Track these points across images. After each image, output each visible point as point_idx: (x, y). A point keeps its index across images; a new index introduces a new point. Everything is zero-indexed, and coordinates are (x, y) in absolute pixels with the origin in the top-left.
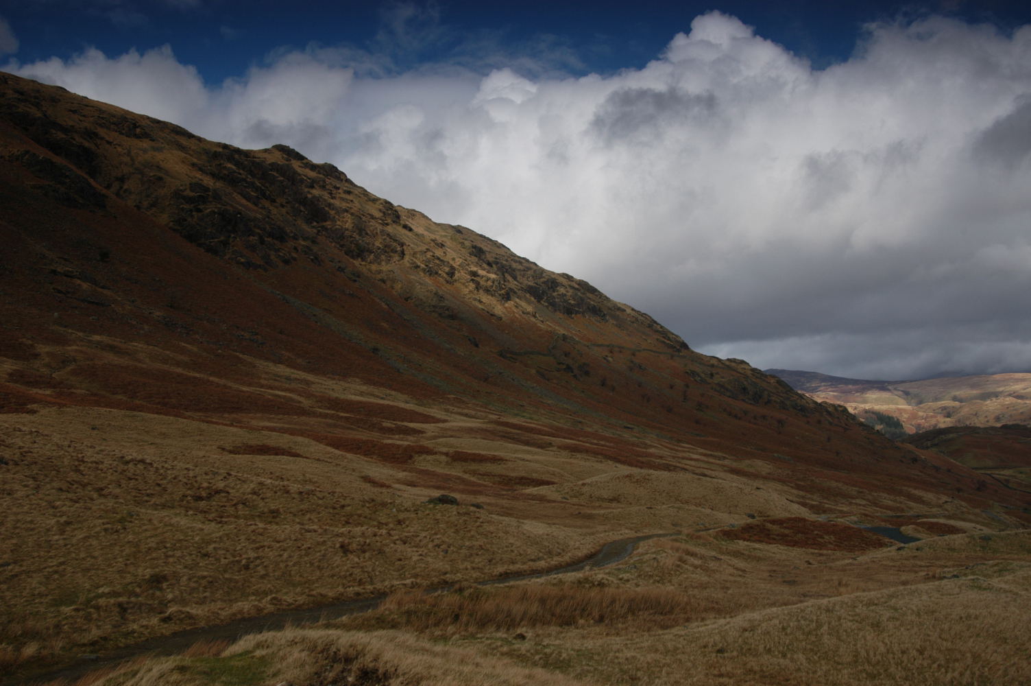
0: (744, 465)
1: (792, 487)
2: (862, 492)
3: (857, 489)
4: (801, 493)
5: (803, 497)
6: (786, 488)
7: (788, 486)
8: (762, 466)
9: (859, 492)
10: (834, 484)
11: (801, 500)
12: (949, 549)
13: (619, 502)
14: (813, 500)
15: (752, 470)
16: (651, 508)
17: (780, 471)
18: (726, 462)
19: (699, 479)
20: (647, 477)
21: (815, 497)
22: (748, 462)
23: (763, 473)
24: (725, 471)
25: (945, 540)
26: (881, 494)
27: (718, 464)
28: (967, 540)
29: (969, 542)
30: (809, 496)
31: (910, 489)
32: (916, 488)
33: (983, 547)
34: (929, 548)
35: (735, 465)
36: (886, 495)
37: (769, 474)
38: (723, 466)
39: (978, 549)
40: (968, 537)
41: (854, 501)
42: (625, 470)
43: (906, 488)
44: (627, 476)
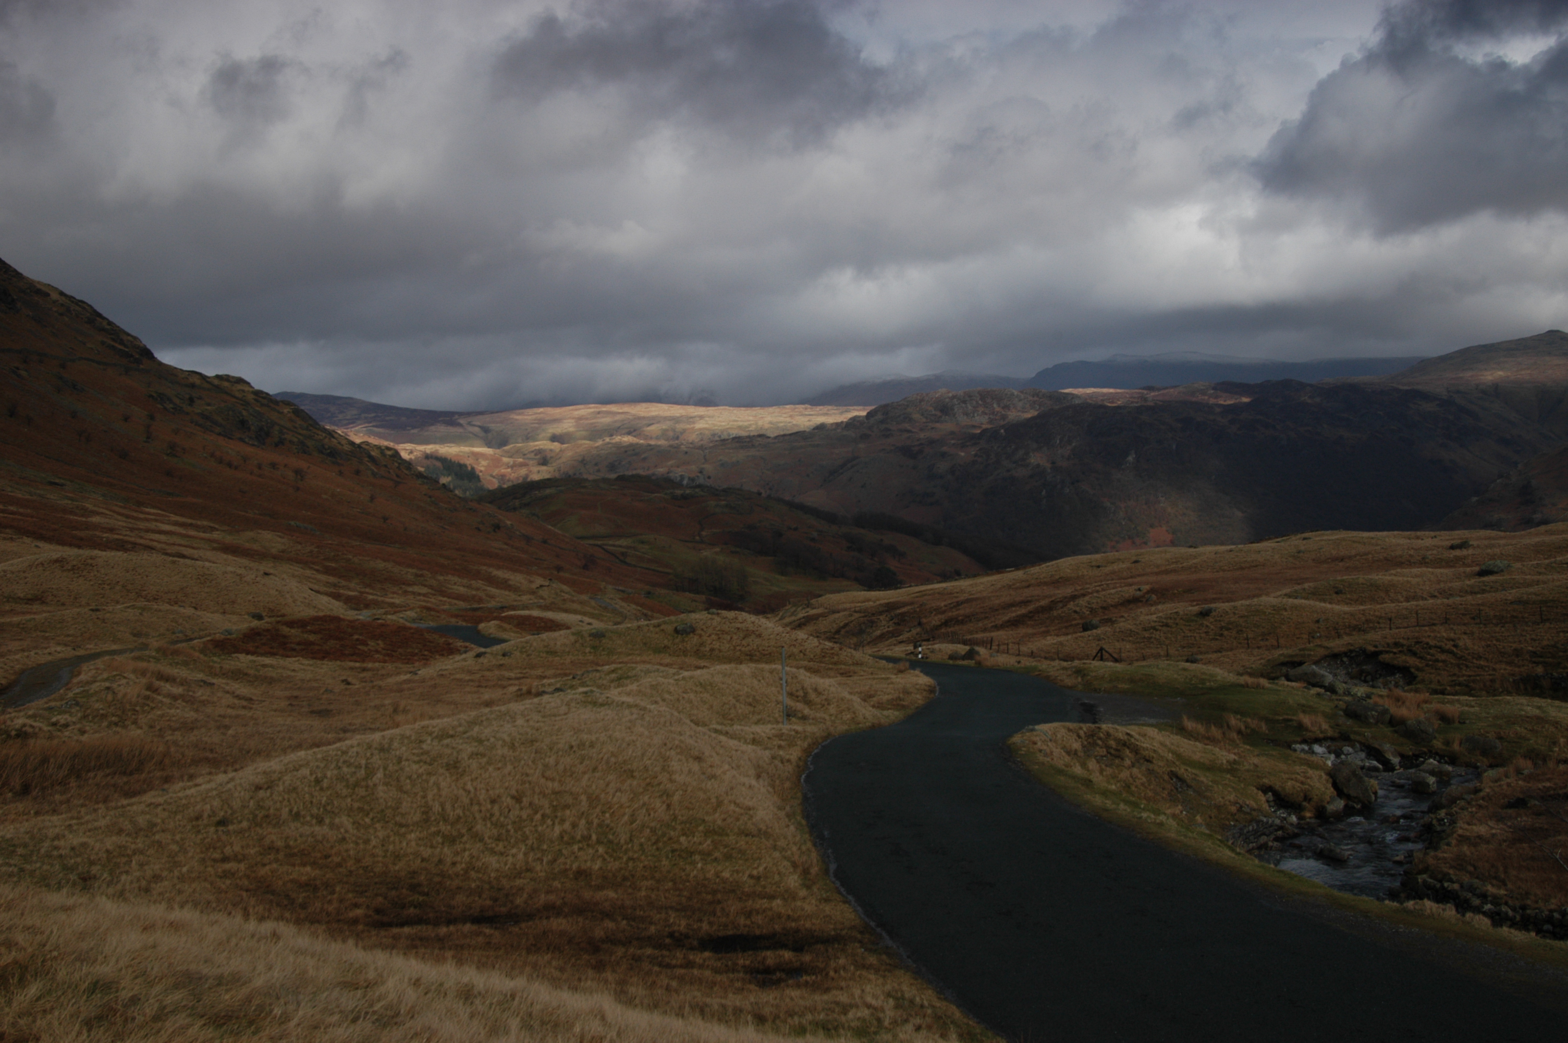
0: (244, 538)
1: (317, 571)
2: (422, 576)
3: (414, 571)
4: (332, 579)
5: (335, 585)
6: (308, 572)
7: (311, 568)
8: (272, 540)
9: (417, 575)
10: (380, 565)
11: (332, 590)
12: (547, 652)
13: (43, 603)
14: (349, 589)
15: (256, 547)
16: (97, 610)
17: (299, 547)
18: (216, 535)
19: (174, 562)
20: (90, 561)
21: (352, 585)
22: (250, 534)
23: (274, 551)
24: (214, 549)
25: (543, 640)
26: (450, 577)
27: (202, 539)
28: (573, 638)
29: (576, 642)
30: (344, 583)
31: (491, 570)
32: (499, 568)
33: (594, 647)
34: (521, 652)
35: (229, 539)
36: (455, 579)
37: (283, 551)
38: (210, 541)
39: (588, 650)
40: (573, 634)
41: (410, 589)
42: (52, 551)
43: (485, 568)
44: (57, 561)
